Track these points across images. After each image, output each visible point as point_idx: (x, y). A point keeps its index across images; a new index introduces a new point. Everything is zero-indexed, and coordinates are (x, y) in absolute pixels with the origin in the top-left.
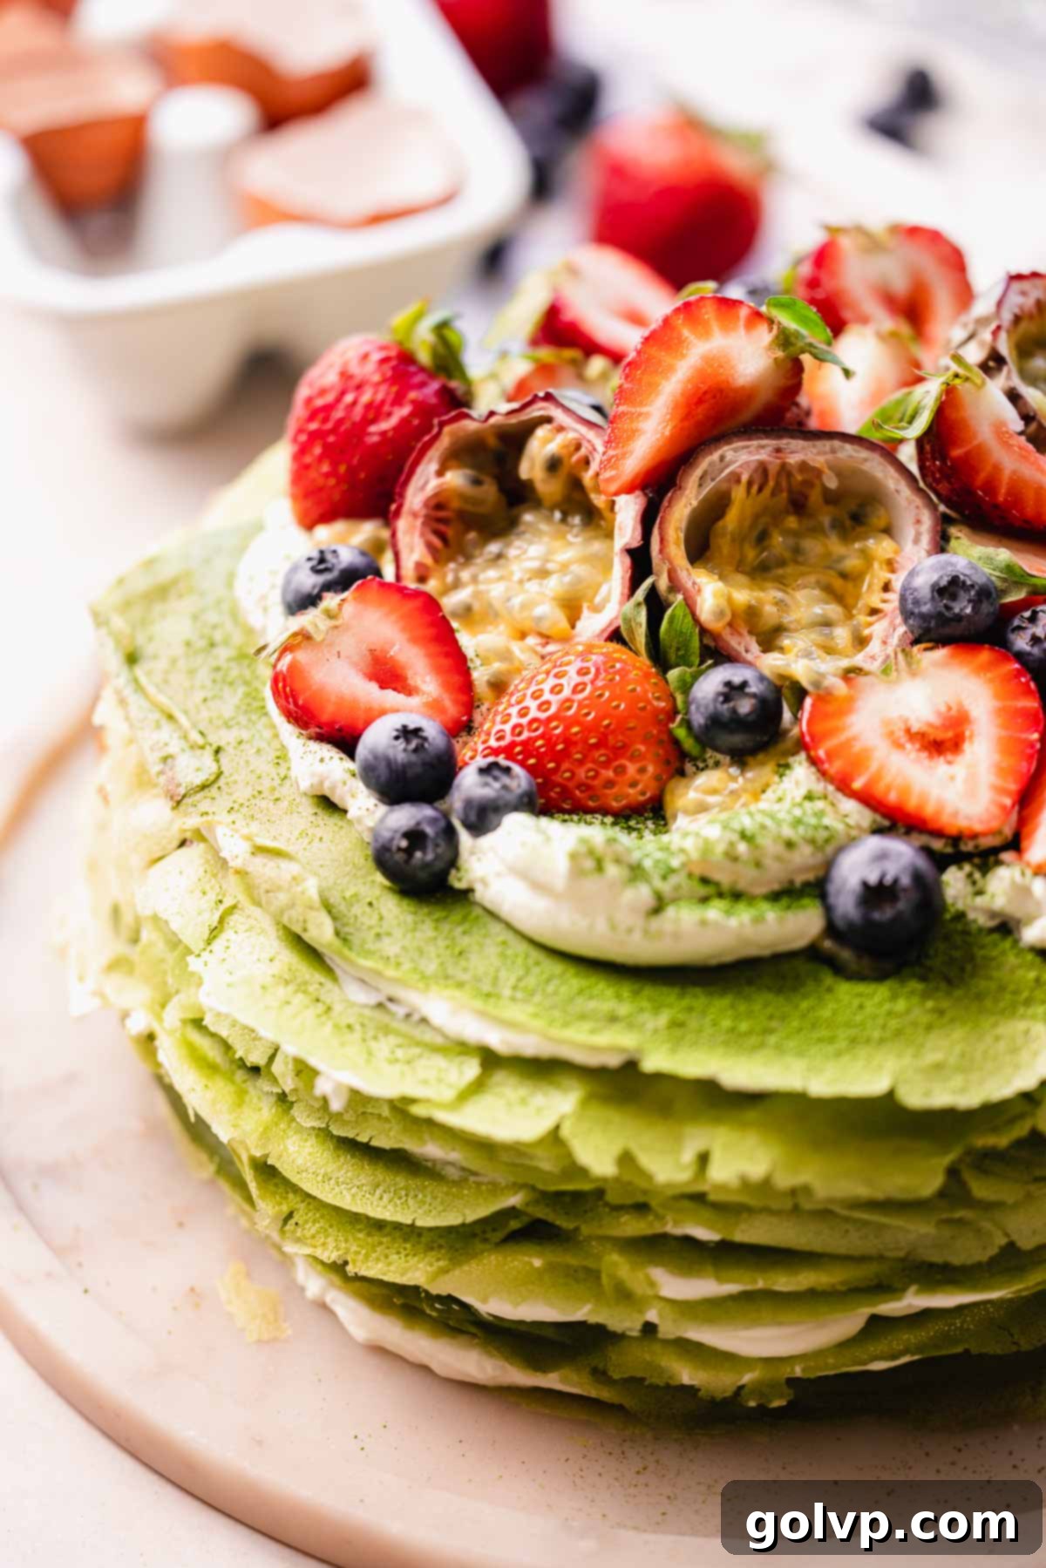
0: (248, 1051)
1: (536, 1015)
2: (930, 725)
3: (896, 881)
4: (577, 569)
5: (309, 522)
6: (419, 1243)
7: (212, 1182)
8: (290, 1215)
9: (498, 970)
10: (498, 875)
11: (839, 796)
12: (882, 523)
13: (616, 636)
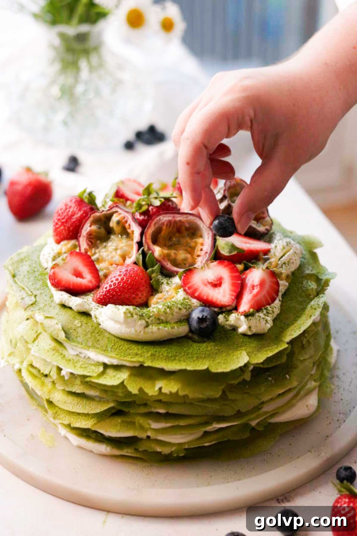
0: (44, 371)
1: (117, 355)
2: (214, 280)
3: (206, 317)
4: (125, 248)
5: (58, 242)
6: (89, 417)
7: (37, 409)
8: (56, 413)
9: (107, 344)
10: (106, 320)
11: (192, 299)
12: (200, 235)
13: (135, 263)
